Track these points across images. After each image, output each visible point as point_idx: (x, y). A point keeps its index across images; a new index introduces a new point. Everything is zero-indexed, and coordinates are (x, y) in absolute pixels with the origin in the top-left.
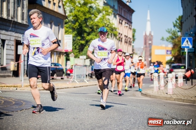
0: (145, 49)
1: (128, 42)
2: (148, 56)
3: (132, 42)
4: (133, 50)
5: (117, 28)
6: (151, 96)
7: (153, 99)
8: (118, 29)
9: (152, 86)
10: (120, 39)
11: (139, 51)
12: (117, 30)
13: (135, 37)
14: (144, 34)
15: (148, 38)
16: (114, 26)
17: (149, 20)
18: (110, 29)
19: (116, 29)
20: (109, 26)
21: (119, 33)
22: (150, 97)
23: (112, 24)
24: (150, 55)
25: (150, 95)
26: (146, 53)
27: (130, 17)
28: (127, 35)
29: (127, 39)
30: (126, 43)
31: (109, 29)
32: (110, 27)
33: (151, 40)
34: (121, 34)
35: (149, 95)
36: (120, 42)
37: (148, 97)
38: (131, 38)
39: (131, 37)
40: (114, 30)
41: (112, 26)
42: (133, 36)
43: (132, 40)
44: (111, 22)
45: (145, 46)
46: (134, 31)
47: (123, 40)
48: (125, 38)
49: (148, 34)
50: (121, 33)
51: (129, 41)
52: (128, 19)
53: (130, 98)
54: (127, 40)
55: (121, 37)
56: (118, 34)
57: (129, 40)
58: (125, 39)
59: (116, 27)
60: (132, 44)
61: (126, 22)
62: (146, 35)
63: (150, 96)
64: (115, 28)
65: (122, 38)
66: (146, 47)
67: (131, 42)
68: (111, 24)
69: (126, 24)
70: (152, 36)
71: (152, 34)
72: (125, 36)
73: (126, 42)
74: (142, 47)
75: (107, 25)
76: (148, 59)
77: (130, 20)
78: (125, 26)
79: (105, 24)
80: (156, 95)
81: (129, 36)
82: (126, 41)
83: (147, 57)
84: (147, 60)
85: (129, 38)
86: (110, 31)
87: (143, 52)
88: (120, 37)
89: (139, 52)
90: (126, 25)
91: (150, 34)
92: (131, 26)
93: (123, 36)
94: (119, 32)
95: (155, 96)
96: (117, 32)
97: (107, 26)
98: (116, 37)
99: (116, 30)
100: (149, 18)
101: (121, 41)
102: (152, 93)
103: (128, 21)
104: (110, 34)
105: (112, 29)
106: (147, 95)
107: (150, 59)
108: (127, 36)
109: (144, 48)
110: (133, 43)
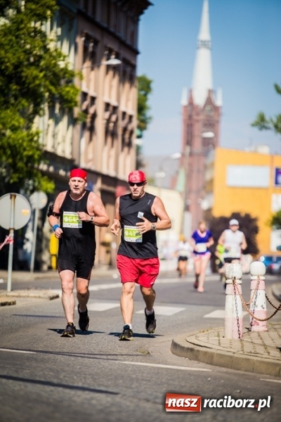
0: (187, 160)
1: (120, 132)
2: (198, 192)
3: (137, 132)
4: (139, 165)
5: (76, 72)
6: (215, 359)
7: (224, 369)
8: (81, 78)
9: (216, 314)
10: (88, 120)
11: (161, 169)
12: (76, 81)
13: (149, 113)
14: (185, 102)
15: (202, 117)
16: (62, 64)
17: (204, 44)
18: (45, 76)
19: (72, 75)
20: (42, 63)
21: (85, 95)
22: (211, 364)
23: (54, 54)
24: (208, 187)
25: (212, 355)
26: (189, 177)
27: (131, 28)
28: (114, 103)
29: (114, 118)
30: (109, 140)
31: (42, 75)
32: (47, 68)
33: (211, 124)
34: (93, 99)
35: (206, 353)
36: (87, 134)
37: (203, 362)
38: (131, 117)
39: (131, 109)
40: (63, 82)
41: (56, 65)
42: (141, 108)
43: (135, 122)
44: (51, 46)
45: (188, 149)
46: (146, 86)
47: (100, 125)
48: (107, 115)
49: (200, 100)
50: (91, 93)
51: (125, 130)
52: (121, 35)
53: (127, 362)
54: (116, 123)
55: (91, 111)
56: (78, 98)
57: (121, 124)
58: (108, 121)
59: (70, 68)
60: (136, 141)
61: (115, 47)
62: (191, 103)
63: (210, 359)
64: (65, 71)
65: (94, 116)
66: (191, 154)
67: (132, 132)
68: (51, 56)
69: (113, 57)
70: (216, 109)
71: (219, 102)
72: (108, 105)
73: (110, 133)
74: (178, 155)
75: (32, 59)
76: (198, 205)
77: (128, 42)
78: (108, 67)
79: (28, 53)
80: (236, 355)
81: (122, 108)
82: (111, 125)
83: (193, 196)
84: (193, 208)
85: (124, 114)
86: (47, 83)
87: (177, 173)
88: (86, 112)
89: (161, 175)
90: (114, 61)
91: (209, 101)
92: (134, 67)
93: (99, 107)
94: (84, 89)
95: (231, 357)
96: (73, 87)
97: (36, 64)
98: (71, 111)
99: (69, 82)
100: (205, 34)
101: (92, 129)
102: (219, 343)
103: (122, 43)
104: (47, 94)
105: (55, 74)
106: (198, 351)
107: (205, 205)
108: (115, 108)
109: (183, 155)
110: (139, 137)
